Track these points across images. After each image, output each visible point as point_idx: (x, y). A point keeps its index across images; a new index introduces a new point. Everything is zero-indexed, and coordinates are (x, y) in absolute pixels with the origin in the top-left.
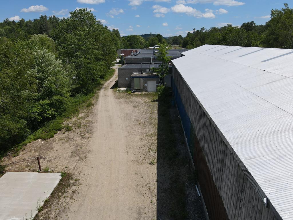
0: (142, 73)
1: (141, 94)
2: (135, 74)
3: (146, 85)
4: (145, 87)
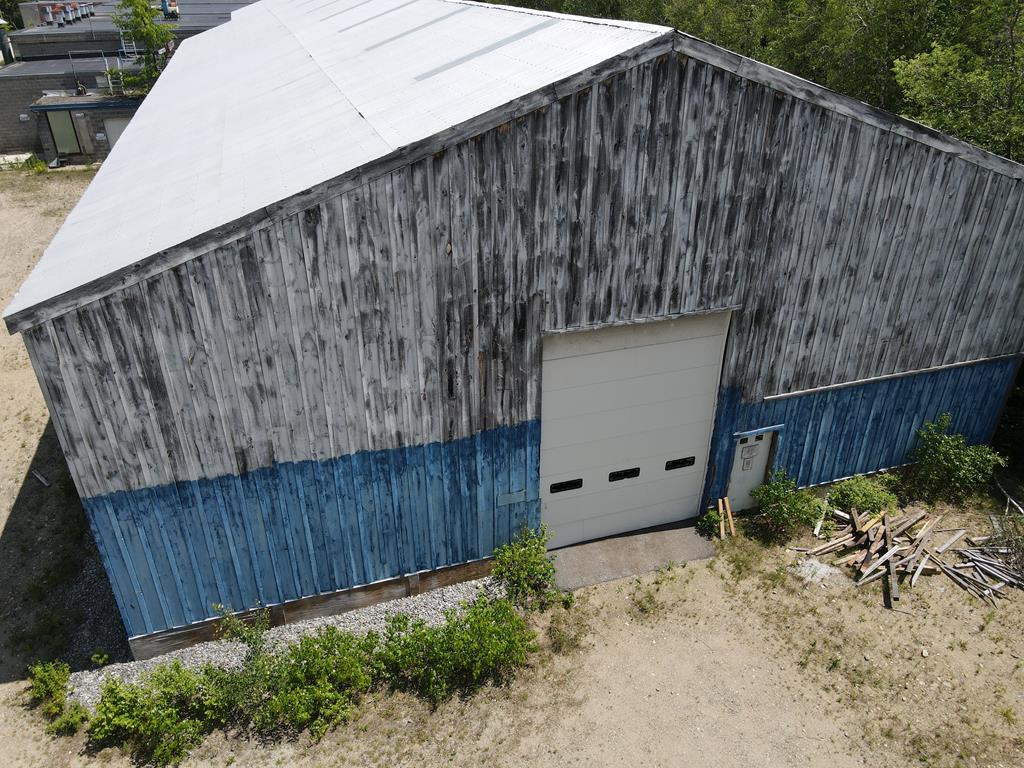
0: (80, 93)
1: (85, 171)
2: (51, 97)
3: (100, 136)
4: (98, 142)
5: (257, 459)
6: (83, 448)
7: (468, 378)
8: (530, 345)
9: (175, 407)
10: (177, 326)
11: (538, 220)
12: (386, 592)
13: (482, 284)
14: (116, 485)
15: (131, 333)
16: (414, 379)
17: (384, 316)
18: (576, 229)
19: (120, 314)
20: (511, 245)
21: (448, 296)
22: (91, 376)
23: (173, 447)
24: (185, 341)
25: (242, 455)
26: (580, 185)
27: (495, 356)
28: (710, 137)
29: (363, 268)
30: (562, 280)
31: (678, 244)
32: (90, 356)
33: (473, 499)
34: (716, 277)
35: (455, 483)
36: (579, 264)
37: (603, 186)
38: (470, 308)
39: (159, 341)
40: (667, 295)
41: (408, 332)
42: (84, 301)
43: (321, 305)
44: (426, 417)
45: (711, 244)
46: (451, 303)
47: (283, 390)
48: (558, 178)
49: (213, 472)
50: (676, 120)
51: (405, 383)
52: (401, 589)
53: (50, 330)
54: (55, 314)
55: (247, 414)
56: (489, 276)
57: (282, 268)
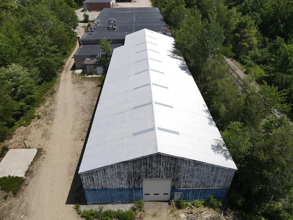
0: (92, 59)
1: (92, 78)
2: (87, 59)
4: (95, 71)
5: (104, 188)
6: (85, 185)
7: (132, 182)
8: (140, 180)
9: (95, 182)
10: (96, 175)
11: (141, 168)
12: (120, 203)
13: (133, 173)
14: (88, 188)
15: (91, 175)
16: (124, 182)
17: (121, 176)
18: (146, 169)
19: (90, 174)
20: (137, 170)
21: (129, 174)
22: (86, 179)
23: (94, 186)
24: (97, 176)
25: (102, 187)
26: (147, 165)
27: (136, 180)
28: (166, 162)
29: (118, 171)
30: (145, 174)
31: (162, 172)
32: (86, 177)
33: (133, 195)
34: (168, 175)
35: (130, 193)
36: (147, 173)
37: (150, 165)
38: (132, 176)
39: (94, 176)
40: (161, 177)
41: (124, 177)
42: (86, 173)
43: (113, 174)
44: (126, 186)
45: (167, 172)
46: (129, 175)
47: (108, 181)
48: (144, 165)
49: (99, 188)
50: (160, 160)
51: (123, 182)
52: (122, 203)
53: (83, 175)
54: (83, 173)
55: (103, 183)
56: (134, 173)
57: (108, 171)
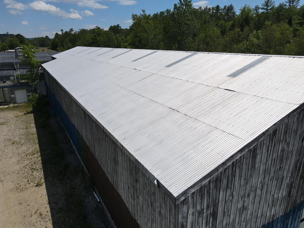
1: (8, 108)
3: (13, 96)
4: (12, 98)
16: (282, 192)
19: (212, 186)
41: (285, 174)
54: (193, 191)
57: (262, 155)
